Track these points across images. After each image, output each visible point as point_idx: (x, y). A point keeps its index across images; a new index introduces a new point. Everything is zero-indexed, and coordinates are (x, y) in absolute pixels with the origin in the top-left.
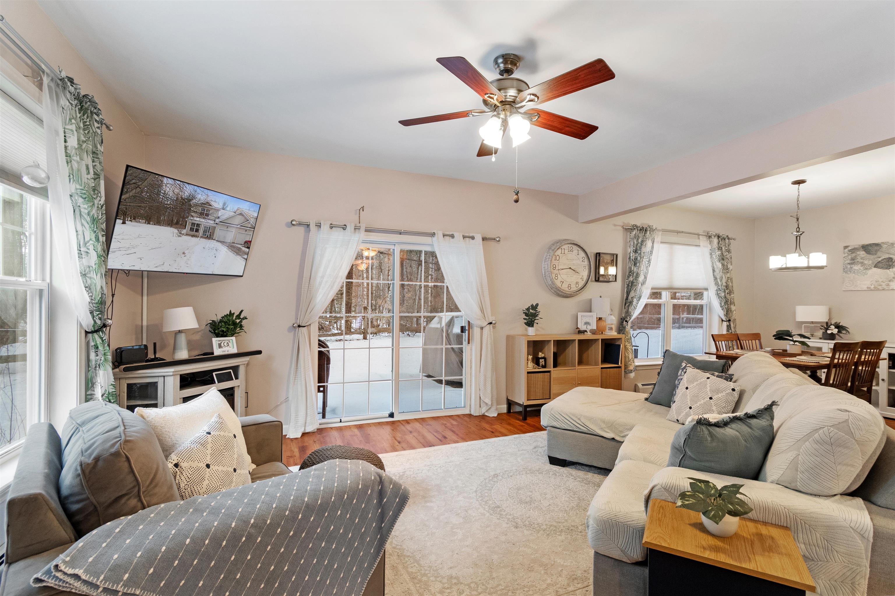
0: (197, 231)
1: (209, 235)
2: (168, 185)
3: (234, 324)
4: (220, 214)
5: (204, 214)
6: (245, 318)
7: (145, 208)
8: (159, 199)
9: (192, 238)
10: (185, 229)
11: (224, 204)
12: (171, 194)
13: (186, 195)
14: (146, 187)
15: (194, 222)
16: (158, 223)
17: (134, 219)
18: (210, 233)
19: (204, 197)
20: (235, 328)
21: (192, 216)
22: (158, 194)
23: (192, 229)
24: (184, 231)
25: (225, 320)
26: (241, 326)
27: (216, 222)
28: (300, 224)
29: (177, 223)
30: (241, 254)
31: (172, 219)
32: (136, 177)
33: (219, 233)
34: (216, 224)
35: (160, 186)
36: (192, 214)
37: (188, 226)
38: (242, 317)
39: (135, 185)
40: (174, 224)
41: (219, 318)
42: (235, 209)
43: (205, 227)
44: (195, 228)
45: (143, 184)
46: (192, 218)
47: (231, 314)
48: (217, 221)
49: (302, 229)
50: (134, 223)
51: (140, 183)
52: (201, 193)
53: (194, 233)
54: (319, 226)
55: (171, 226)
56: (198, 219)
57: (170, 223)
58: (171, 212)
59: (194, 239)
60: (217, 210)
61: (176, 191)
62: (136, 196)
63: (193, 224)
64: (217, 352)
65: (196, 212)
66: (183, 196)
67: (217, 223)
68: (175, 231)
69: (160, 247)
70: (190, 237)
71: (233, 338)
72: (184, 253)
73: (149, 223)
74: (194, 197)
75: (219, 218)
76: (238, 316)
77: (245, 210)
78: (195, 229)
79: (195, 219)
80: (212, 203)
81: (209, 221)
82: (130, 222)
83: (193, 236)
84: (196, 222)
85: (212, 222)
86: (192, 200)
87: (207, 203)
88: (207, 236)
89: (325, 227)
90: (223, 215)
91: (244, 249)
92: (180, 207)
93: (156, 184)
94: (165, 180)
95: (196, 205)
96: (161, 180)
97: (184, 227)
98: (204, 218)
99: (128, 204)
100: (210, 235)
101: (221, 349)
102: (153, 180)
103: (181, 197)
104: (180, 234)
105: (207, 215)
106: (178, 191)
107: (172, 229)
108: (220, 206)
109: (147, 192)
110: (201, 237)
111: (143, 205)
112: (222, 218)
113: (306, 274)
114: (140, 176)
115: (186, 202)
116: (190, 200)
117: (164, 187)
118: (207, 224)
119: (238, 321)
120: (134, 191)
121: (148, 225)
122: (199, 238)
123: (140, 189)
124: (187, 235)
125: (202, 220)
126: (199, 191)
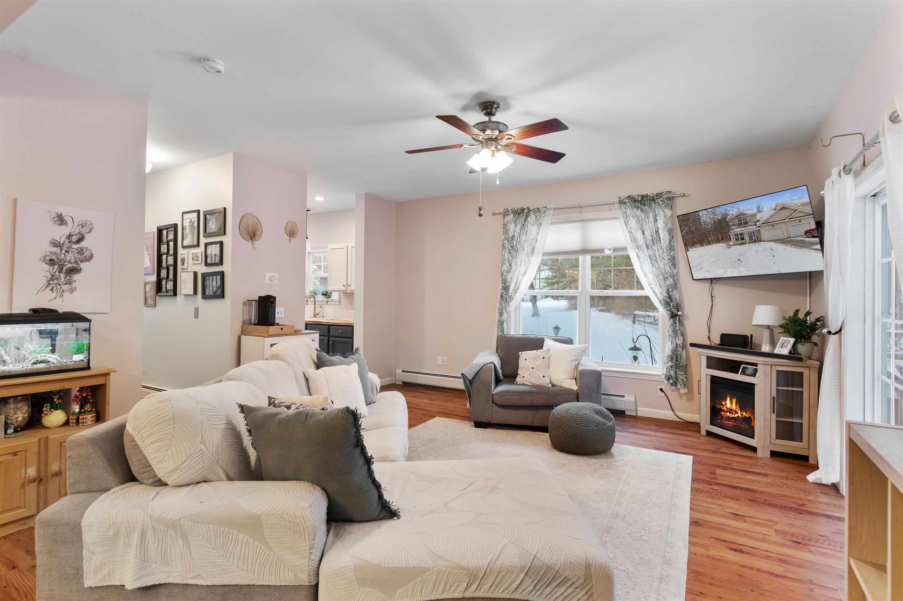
0: (743, 239)
1: (755, 238)
2: (704, 216)
4: (758, 217)
5: (743, 224)
7: (696, 236)
8: (702, 228)
9: (740, 246)
10: (731, 241)
11: (758, 208)
12: (709, 220)
13: (720, 217)
14: (691, 223)
15: (736, 233)
16: (709, 243)
17: (693, 246)
18: (757, 236)
19: (735, 210)
21: (733, 229)
22: (700, 225)
23: (737, 239)
24: (731, 243)
27: (757, 226)
29: (722, 239)
30: (806, 246)
31: (718, 237)
32: (683, 220)
33: (765, 233)
34: (759, 227)
35: (699, 219)
36: (732, 227)
37: (733, 238)
39: (684, 225)
40: (721, 240)
42: (774, 206)
43: (748, 233)
44: (739, 237)
45: (689, 222)
46: (733, 231)
48: (758, 224)
50: (694, 249)
51: (687, 223)
52: (732, 209)
53: (740, 241)
55: (719, 242)
56: (739, 230)
57: (718, 241)
58: (714, 232)
59: (743, 246)
60: (754, 215)
61: (711, 217)
62: (688, 231)
63: (736, 235)
65: (734, 225)
66: (718, 218)
67: (759, 225)
68: (724, 245)
69: (718, 260)
70: (739, 246)
72: (739, 260)
73: (703, 246)
74: (727, 215)
75: (758, 221)
77: (785, 203)
79: (736, 230)
80: (745, 212)
81: (751, 227)
82: (691, 249)
83: (741, 244)
84: (738, 233)
85: (754, 227)
86: (726, 217)
87: (741, 214)
88: (755, 240)
90: (762, 217)
91: (807, 239)
92: (719, 226)
93: (696, 219)
94: (701, 214)
95: (732, 220)
96: (698, 215)
97: (730, 240)
98: (744, 227)
99: (686, 238)
100: (757, 238)
102: (693, 218)
103: (717, 219)
104: (729, 246)
105: (746, 223)
106: (713, 216)
107: (720, 244)
108: (755, 211)
109: (693, 226)
110: (749, 243)
111: (694, 235)
112: (763, 220)
114: (685, 219)
115: (722, 221)
116: (725, 218)
117: (702, 218)
118: (749, 230)
120: (686, 229)
121: (703, 247)
122: (747, 245)
123: (688, 227)
124: (735, 245)
125: (743, 229)
126: (728, 209)
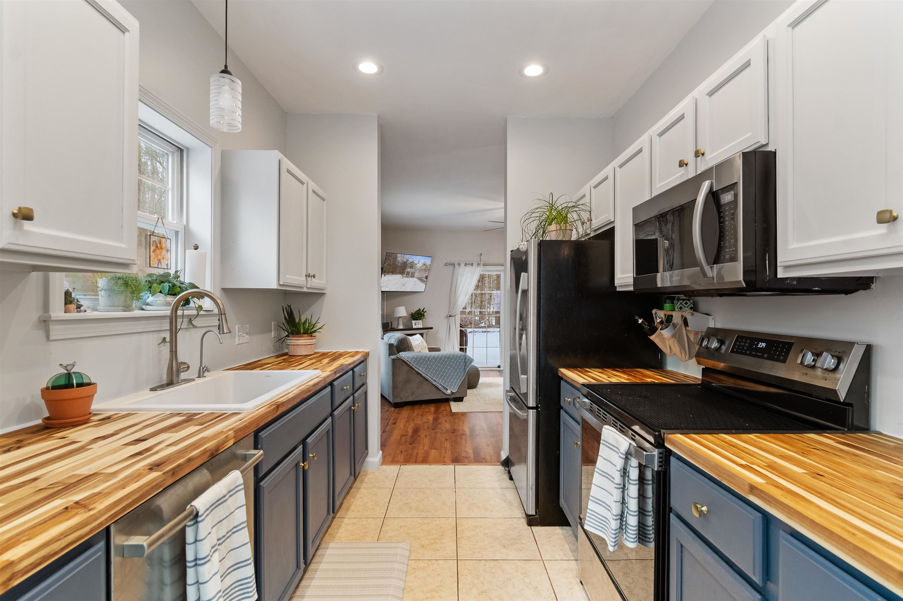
0: (409, 275)
1: (413, 276)
2: (399, 257)
3: (421, 314)
5: (411, 267)
6: (426, 312)
8: (396, 265)
10: (405, 274)
11: (418, 262)
12: (400, 261)
13: (405, 260)
16: (396, 273)
19: (411, 260)
20: (421, 317)
22: (396, 262)
23: (407, 274)
24: (404, 276)
25: (417, 312)
26: (424, 316)
28: (450, 264)
29: (402, 273)
30: (424, 282)
31: (400, 271)
33: (416, 275)
35: (396, 258)
36: (407, 268)
38: (424, 311)
39: (388, 259)
41: (415, 311)
42: (422, 262)
43: (411, 272)
45: (391, 259)
47: (420, 310)
49: (451, 267)
50: (388, 275)
53: (408, 276)
54: (459, 264)
55: (400, 274)
56: (409, 270)
58: (400, 268)
59: (408, 278)
60: (416, 264)
61: (402, 260)
62: (389, 264)
63: (407, 272)
64: (414, 327)
67: (416, 270)
68: (401, 276)
69: (396, 284)
70: (406, 278)
71: (421, 321)
72: (404, 285)
73: (393, 274)
74: (408, 260)
75: (416, 267)
76: (423, 311)
77: (426, 262)
78: (408, 274)
80: (415, 262)
81: (413, 270)
85: (414, 270)
87: (412, 262)
89: (462, 265)
91: (425, 280)
92: (403, 266)
94: (398, 255)
95: (409, 264)
101: (416, 326)
102: (394, 256)
103: (403, 262)
105: (412, 267)
109: (392, 262)
110: (410, 277)
111: (391, 267)
113: (453, 289)
115: (405, 264)
116: (407, 262)
117: (398, 259)
119: (423, 313)
123: (390, 261)
125: (410, 270)
126: (410, 257)
